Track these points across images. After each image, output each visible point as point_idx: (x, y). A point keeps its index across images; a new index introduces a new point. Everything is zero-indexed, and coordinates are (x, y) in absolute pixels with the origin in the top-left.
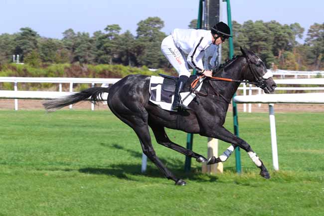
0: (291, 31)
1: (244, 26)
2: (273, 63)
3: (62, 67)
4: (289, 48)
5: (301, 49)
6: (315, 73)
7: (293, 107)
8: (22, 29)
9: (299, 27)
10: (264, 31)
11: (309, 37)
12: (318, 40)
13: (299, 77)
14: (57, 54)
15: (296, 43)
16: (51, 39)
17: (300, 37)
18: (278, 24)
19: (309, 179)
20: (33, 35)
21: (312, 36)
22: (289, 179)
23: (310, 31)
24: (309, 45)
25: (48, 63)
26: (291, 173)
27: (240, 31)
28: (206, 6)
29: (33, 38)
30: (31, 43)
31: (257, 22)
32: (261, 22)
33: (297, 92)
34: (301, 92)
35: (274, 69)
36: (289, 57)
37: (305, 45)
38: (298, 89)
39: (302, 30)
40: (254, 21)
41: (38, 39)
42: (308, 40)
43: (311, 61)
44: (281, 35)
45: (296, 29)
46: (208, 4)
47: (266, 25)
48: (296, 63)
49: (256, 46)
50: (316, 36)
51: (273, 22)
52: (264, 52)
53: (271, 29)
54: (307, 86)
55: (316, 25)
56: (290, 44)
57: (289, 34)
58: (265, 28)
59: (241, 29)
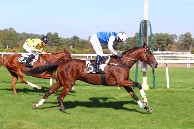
0: (173, 37)
1: (156, 35)
2: (166, 49)
3: (88, 50)
4: (172, 43)
5: (176, 43)
6: (182, 52)
7: (174, 65)
8: (74, 36)
9: (176, 35)
10: (163, 37)
11: (179, 39)
12: (182, 40)
13: (176, 54)
14: (86, 46)
15: (175, 41)
16: (84, 40)
17: (176, 39)
18: (168, 34)
19: (180, 91)
20: (78, 38)
21: (181, 39)
22: (173, 92)
23: (180, 37)
25: (83, 49)
26: (174, 89)
27: (154, 37)
28: (142, 27)
29: (77, 39)
30: (77, 41)
31: (160, 33)
32: (161, 33)
33: (175, 59)
34: (177, 59)
35: (167, 51)
36: (172, 47)
37: (178, 42)
38: (175, 58)
39: (177, 37)
40: (159, 33)
41: (79, 40)
42: (179, 40)
43: (180, 48)
44: (169, 38)
45: (175, 36)
46: (143, 26)
47: (164, 35)
48: (175, 49)
49: (160, 43)
50: (182, 39)
51: (166, 34)
52: (163, 45)
53: (165, 36)
54: (179, 57)
55: (182, 35)
56: (172, 42)
59: (154, 36)
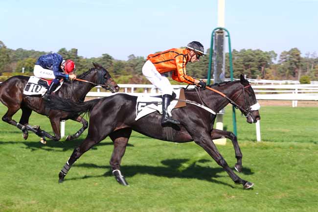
0: (270, 56)
1: (240, 52)
2: (258, 75)
3: (127, 78)
4: (267, 66)
5: (276, 66)
6: (284, 82)
7: (271, 103)
8: (103, 55)
9: (274, 53)
10: (253, 55)
11: (280, 59)
12: (286, 61)
13: (275, 84)
14: (124, 70)
15: (273, 63)
16: (120, 61)
17: (275, 59)
18: (261, 51)
19: (279, 147)
20: (110, 58)
21: (282, 59)
22: (267, 148)
23: (281, 56)
24: (280, 64)
25: (118, 75)
26: (268, 143)
27: (238, 56)
28: (215, 39)
29: (109, 60)
30: (108, 63)
31: (248, 50)
32: (250, 50)
33: (273, 93)
34: (276, 93)
35: (259, 79)
36: (268, 72)
37: (278, 64)
38: (273, 91)
39: (276, 55)
40: (246, 49)
41: (113, 61)
42: (280, 61)
43: (281, 74)
44: (263, 58)
45: (272, 55)
46: (217, 38)
47: (254, 52)
48: (273, 75)
49: (249, 65)
50: (285, 59)
51: (258, 50)
52: (252, 69)
53: (257, 54)
54: (278, 89)
55: (285, 52)
56: (269, 64)
57: (268, 57)
58: (253, 54)
59: (238, 54)
